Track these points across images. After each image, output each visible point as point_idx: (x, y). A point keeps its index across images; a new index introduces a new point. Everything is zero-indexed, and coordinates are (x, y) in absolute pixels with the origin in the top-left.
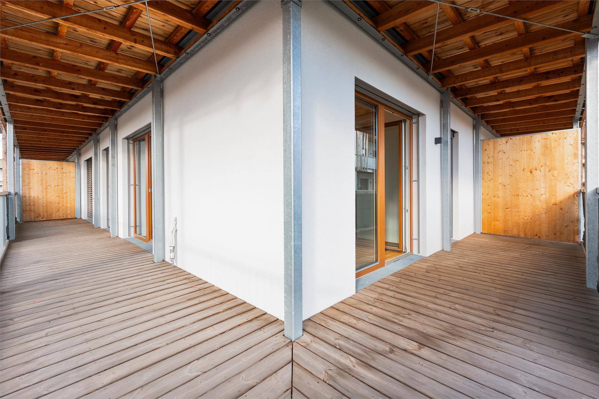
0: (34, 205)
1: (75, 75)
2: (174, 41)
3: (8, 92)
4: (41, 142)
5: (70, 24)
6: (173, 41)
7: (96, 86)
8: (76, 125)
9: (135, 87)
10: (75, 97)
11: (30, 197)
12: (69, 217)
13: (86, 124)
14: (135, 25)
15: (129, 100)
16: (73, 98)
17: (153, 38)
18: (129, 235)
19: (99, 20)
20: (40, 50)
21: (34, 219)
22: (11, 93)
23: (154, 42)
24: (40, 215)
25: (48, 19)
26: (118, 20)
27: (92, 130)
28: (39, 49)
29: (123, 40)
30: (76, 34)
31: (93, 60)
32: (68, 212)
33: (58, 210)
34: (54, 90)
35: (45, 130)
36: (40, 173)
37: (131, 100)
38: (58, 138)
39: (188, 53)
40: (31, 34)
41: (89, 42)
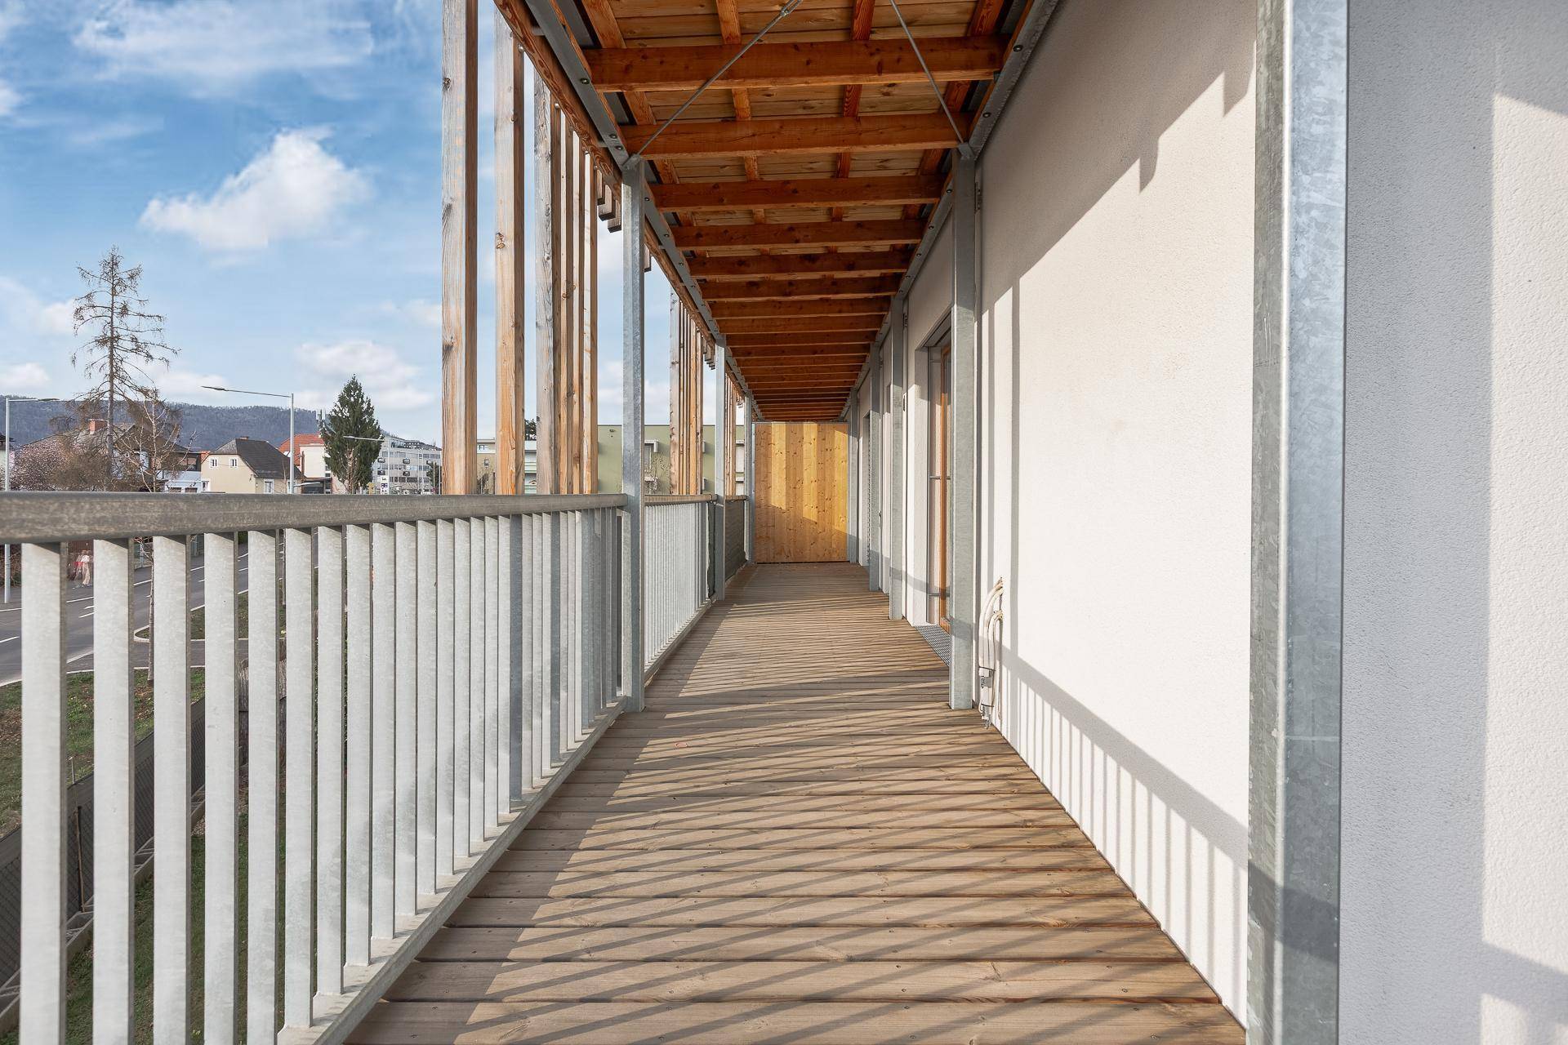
0: (774, 526)
1: (789, 205)
2: (984, 24)
3: (702, 277)
4: (784, 379)
5: (782, 83)
6: (981, 26)
7: (845, 220)
8: (831, 329)
9: (921, 197)
10: (809, 261)
11: (768, 506)
12: (835, 557)
13: (852, 324)
14: (875, 21)
15: (919, 240)
16: (807, 263)
17: (914, 39)
18: (929, 618)
19: (796, 46)
20: (725, 166)
21: (774, 557)
22: (709, 278)
23: (920, 51)
24: (783, 548)
25: (700, 89)
26: (840, 26)
27: (867, 337)
28: (723, 164)
29: (848, 76)
30: (772, 103)
31: (821, 154)
32: (834, 546)
33: (815, 540)
34: (773, 253)
35: (783, 352)
36: (784, 452)
37: (922, 238)
38: (810, 367)
39: (1021, 47)
40: (691, 136)
41: (801, 111)
